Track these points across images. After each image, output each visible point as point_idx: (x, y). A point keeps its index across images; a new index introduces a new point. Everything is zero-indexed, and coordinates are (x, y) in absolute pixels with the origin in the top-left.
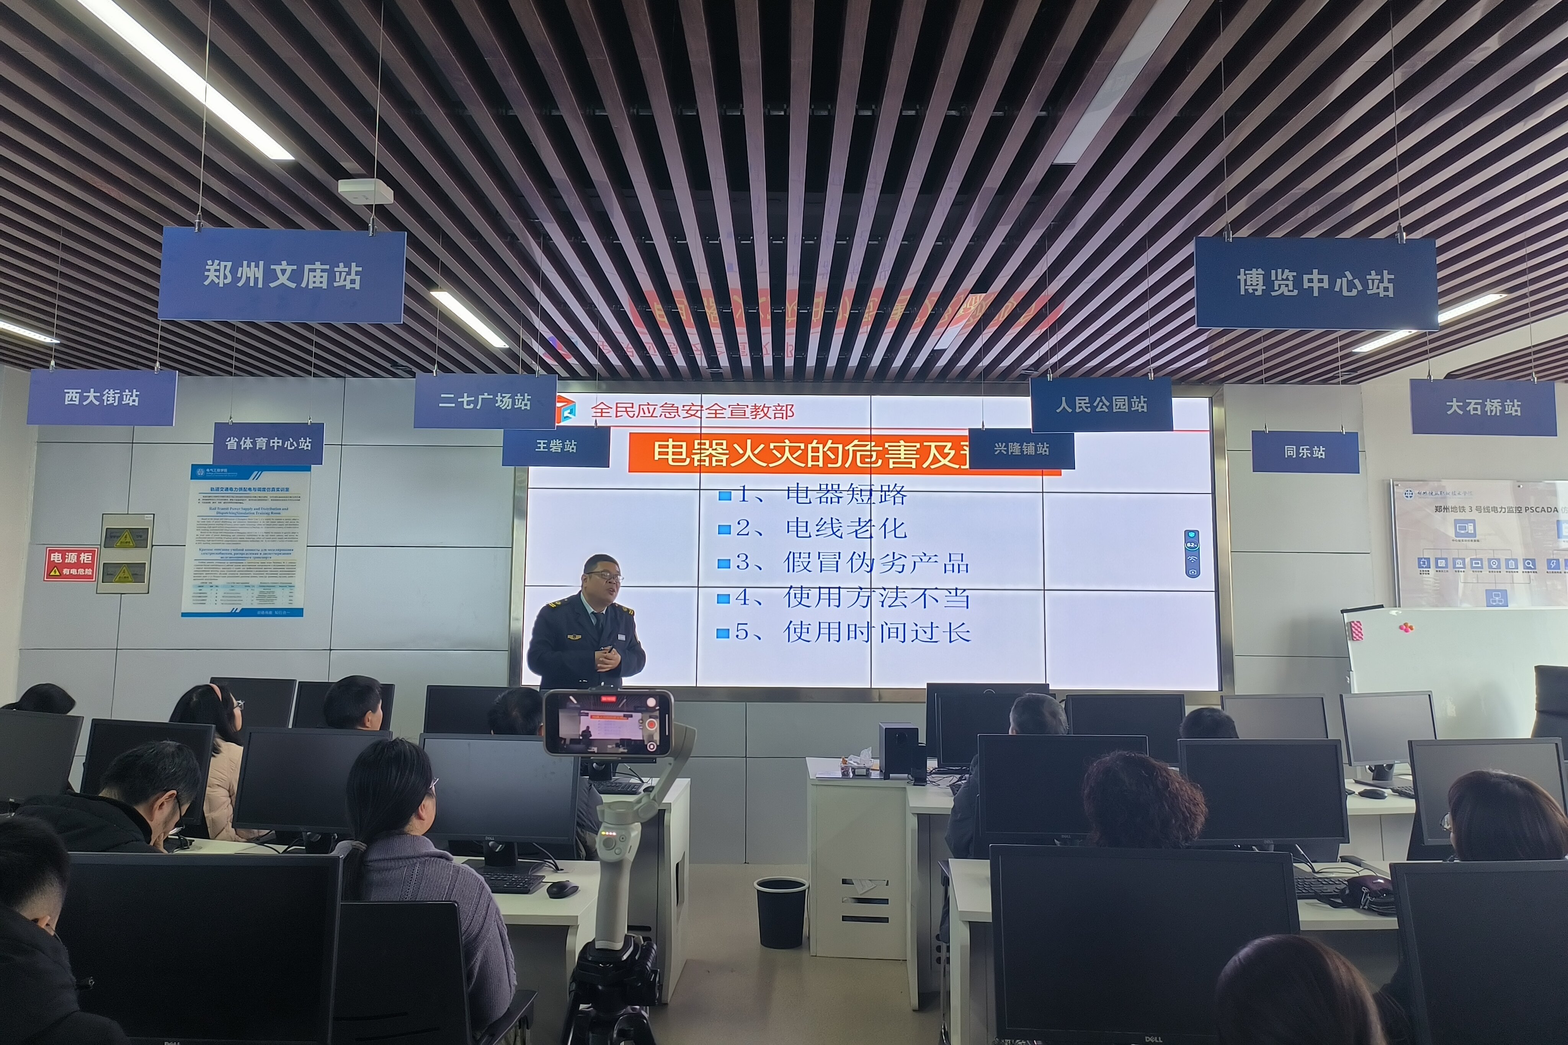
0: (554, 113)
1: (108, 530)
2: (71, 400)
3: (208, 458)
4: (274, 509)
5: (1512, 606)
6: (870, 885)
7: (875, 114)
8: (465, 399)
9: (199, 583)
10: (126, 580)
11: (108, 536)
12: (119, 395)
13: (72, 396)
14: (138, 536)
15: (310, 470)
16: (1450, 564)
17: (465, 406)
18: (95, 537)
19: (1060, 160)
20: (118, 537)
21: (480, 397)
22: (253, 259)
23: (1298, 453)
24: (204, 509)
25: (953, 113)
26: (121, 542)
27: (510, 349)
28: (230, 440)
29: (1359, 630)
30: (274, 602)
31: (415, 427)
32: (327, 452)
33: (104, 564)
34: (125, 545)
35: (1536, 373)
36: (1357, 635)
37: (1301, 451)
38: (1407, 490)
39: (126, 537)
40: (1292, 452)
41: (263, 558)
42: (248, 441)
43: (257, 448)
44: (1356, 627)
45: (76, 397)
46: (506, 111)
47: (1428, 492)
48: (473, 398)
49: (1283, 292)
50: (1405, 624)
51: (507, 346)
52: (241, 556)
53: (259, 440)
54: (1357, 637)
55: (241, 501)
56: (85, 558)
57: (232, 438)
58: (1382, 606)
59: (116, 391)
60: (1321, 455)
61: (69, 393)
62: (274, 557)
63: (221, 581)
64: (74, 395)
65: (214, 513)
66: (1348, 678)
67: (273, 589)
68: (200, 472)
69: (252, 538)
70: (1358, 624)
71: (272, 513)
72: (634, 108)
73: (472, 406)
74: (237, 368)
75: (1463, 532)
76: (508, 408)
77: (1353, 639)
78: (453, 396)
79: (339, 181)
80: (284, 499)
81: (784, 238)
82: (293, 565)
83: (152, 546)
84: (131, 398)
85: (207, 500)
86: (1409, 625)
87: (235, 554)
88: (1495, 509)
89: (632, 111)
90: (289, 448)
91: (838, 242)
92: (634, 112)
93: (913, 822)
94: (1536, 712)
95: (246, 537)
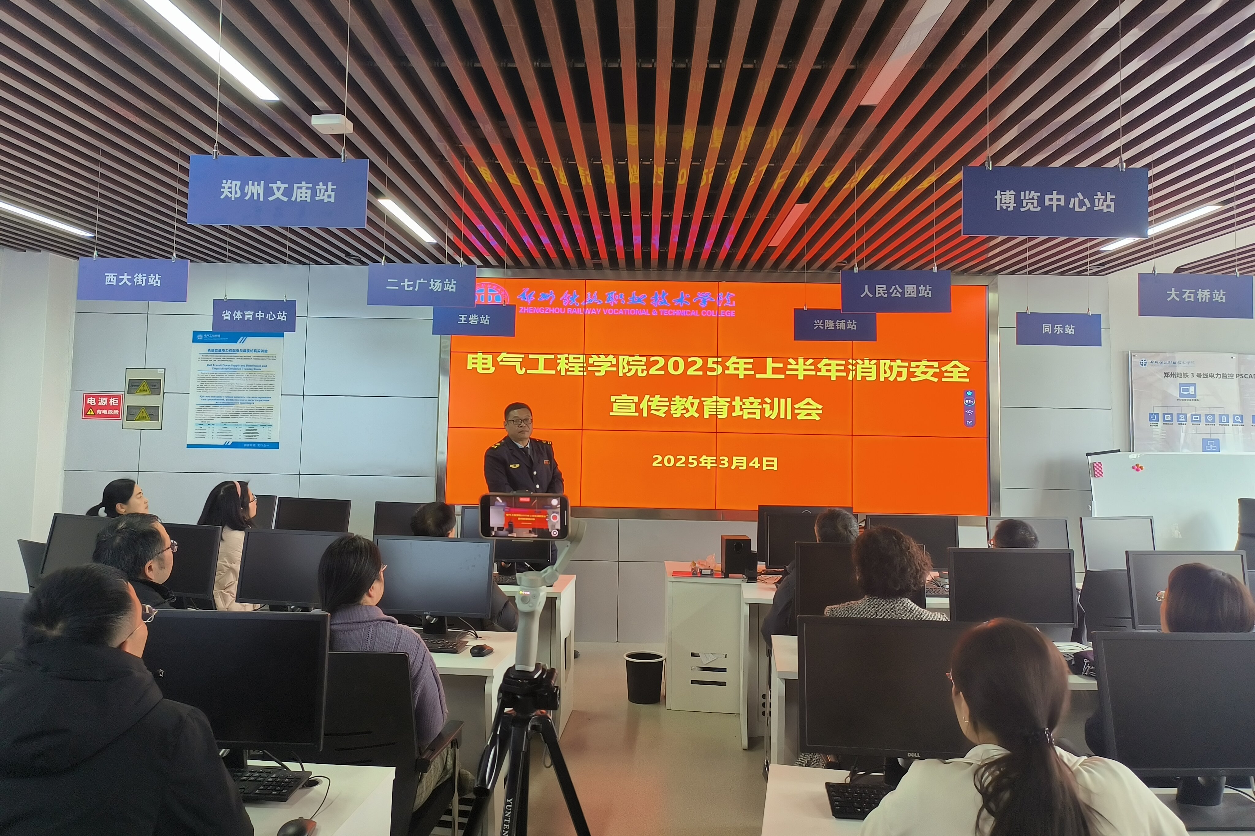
0: (477, 65)
1: (131, 381)
2: (110, 281)
3: (207, 325)
4: (255, 366)
5: (1223, 452)
6: (712, 658)
7: (722, 67)
8: (406, 283)
9: (199, 422)
10: (144, 418)
11: (130, 385)
12: (146, 278)
13: (111, 278)
14: (153, 386)
15: (283, 337)
16: (1175, 418)
17: (407, 289)
18: (119, 386)
19: (865, 102)
20: (138, 386)
21: (418, 282)
22: (256, 179)
23: (1053, 330)
24: (203, 366)
25: (782, 66)
26: (140, 390)
27: (437, 244)
28: (225, 313)
29: (1100, 469)
30: (257, 437)
31: (368, 305)
32: (300, 323)
33: (128, 406)
34: (143, 393)
35: (1239, 270)
36: (1098, 473)
37: (1055, 328)
38: (1142, 359)
39: (144, 386)
40: (1048, 329)
41: (248, 403)
42: (239, 313)
43: (246, 319)
44: (1097, 467)
45: (113, 279)
46: (440, 64)
47: (1159, 362)
48: (412, 283)
49: (1029, 209)
50: (1136, 465)
51: (435, 242)
52: (231, 401)
53: (247, 313)
54: (1098, 475)
55: (231, 360)
56: (113, 401)
57: (227, 311)
58: (1119, 451)
59: (143, 275)
60: (1072, 331)
61: (108, 276)
62: (256, 403)
63: (217, 421)
64: (112, 277)
65: (210, 368)
66: (1090, 507)
67: (255, 427)
68: (200, 337)
69: (239, 388)
70: (1100, 465)
71: (254, 369)
72: (537, 62)
73: (411, 289)
74: (229, 257)
75: (1186, 393)
76: (439, 290)
77: (1095, 476)
78: (397, 280)
79: (312, 116)
80: (263, 358)
81: (651, 160)
82: (270, 409)
83: (164, 393)
84: (155, 281)
85: (204, 358)
86: (1140, 466)
87: (226, 400)
88: (1212, 375)
89: (535, 64)
90: (270, 319)
91: (693, 163)
92: (536, 65)
93: (746, 610)
94: (1238, 534)
95: (235, 387)
